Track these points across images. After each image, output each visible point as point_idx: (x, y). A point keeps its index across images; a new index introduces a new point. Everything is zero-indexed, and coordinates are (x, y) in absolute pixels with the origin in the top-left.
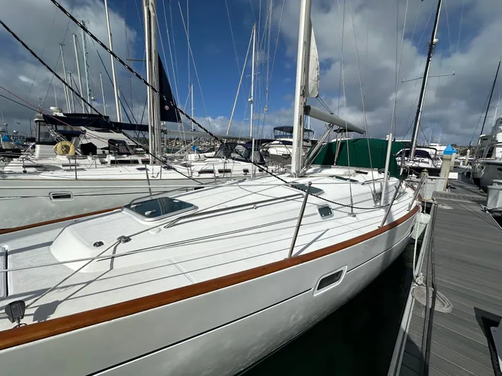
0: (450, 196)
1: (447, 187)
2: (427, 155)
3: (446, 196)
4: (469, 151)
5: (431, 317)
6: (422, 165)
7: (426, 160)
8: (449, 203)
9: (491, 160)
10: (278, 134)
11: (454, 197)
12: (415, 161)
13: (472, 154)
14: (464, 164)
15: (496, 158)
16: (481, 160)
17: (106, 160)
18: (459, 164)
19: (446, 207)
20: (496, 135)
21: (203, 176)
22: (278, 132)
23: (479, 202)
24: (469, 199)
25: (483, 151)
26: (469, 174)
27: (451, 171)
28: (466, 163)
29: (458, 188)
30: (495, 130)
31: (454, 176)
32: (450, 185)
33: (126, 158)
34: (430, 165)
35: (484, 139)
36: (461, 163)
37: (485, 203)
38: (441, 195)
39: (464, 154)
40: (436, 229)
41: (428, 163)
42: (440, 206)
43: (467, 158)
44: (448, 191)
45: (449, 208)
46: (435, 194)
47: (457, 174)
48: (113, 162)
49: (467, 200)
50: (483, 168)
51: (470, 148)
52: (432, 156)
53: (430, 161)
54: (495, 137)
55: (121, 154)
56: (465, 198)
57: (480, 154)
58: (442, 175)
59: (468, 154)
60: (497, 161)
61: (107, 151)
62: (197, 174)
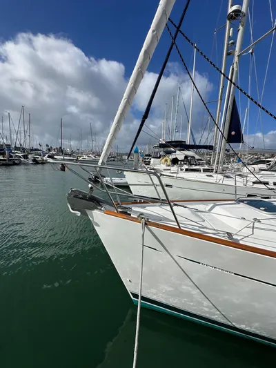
17: (183, 168)
33: (194, 167)
48: (187, 170)
55: (191, 165)
61: (182, 163)
62: (252, 184)
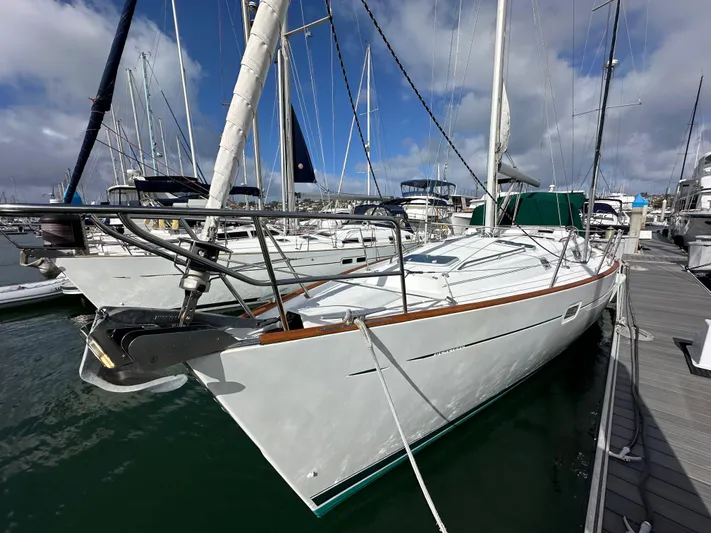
0: (643, 258)
1: (639, 249)
2: (609, 209)
3: (638, 258)
4: (665, 201)
5: (636, 347)
6: (605, 222)
7: (610, 216)
8: (643, 265)
9: (697, 212)
10: (407, 191)
11: (649, 259)
12: (596, 218)
13: (669, 205)
14: (659, 221)
15: (702, 210)
16: (683, 213)
18: (652, 220)
19: (640, 269)
20: (700, 180)
21: (347, 246)
22: (407, 188)
23: (679, 263)
24: (667, 259)
25: (684, 201)
26: (666, 232)
27: (642, 229)
28: (662, 218)
29: (653, 249)
30: (699, 172)
31: (647, 235)
32: (643, 246)
33: (234, 230)
34: (615, 222)
35: (684, 185)
36: (656, 219)
37: (686, 263)
38: (633, 257)
39: (658, 206)
40: (631, 289)
41: (612, 219)
42: (632, 268)
43: (664, 211)
44: (640, 253)
45: (644, 269)
46: (626, 256)
47: (650, 232)
49: (666, 260)
50: (686, 222)
51: (667, 196)
52: (617, 211)
53: (615, 217)
54: (699, 183)
56: (661, 259)
57: (681, 205)
58: (632, 233)
59: (664, 205)
60: (704, 213)
62: (341, 244)
